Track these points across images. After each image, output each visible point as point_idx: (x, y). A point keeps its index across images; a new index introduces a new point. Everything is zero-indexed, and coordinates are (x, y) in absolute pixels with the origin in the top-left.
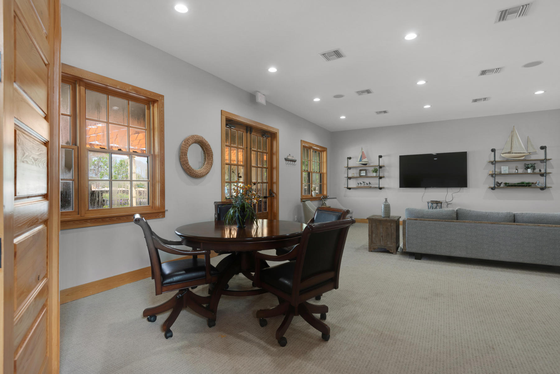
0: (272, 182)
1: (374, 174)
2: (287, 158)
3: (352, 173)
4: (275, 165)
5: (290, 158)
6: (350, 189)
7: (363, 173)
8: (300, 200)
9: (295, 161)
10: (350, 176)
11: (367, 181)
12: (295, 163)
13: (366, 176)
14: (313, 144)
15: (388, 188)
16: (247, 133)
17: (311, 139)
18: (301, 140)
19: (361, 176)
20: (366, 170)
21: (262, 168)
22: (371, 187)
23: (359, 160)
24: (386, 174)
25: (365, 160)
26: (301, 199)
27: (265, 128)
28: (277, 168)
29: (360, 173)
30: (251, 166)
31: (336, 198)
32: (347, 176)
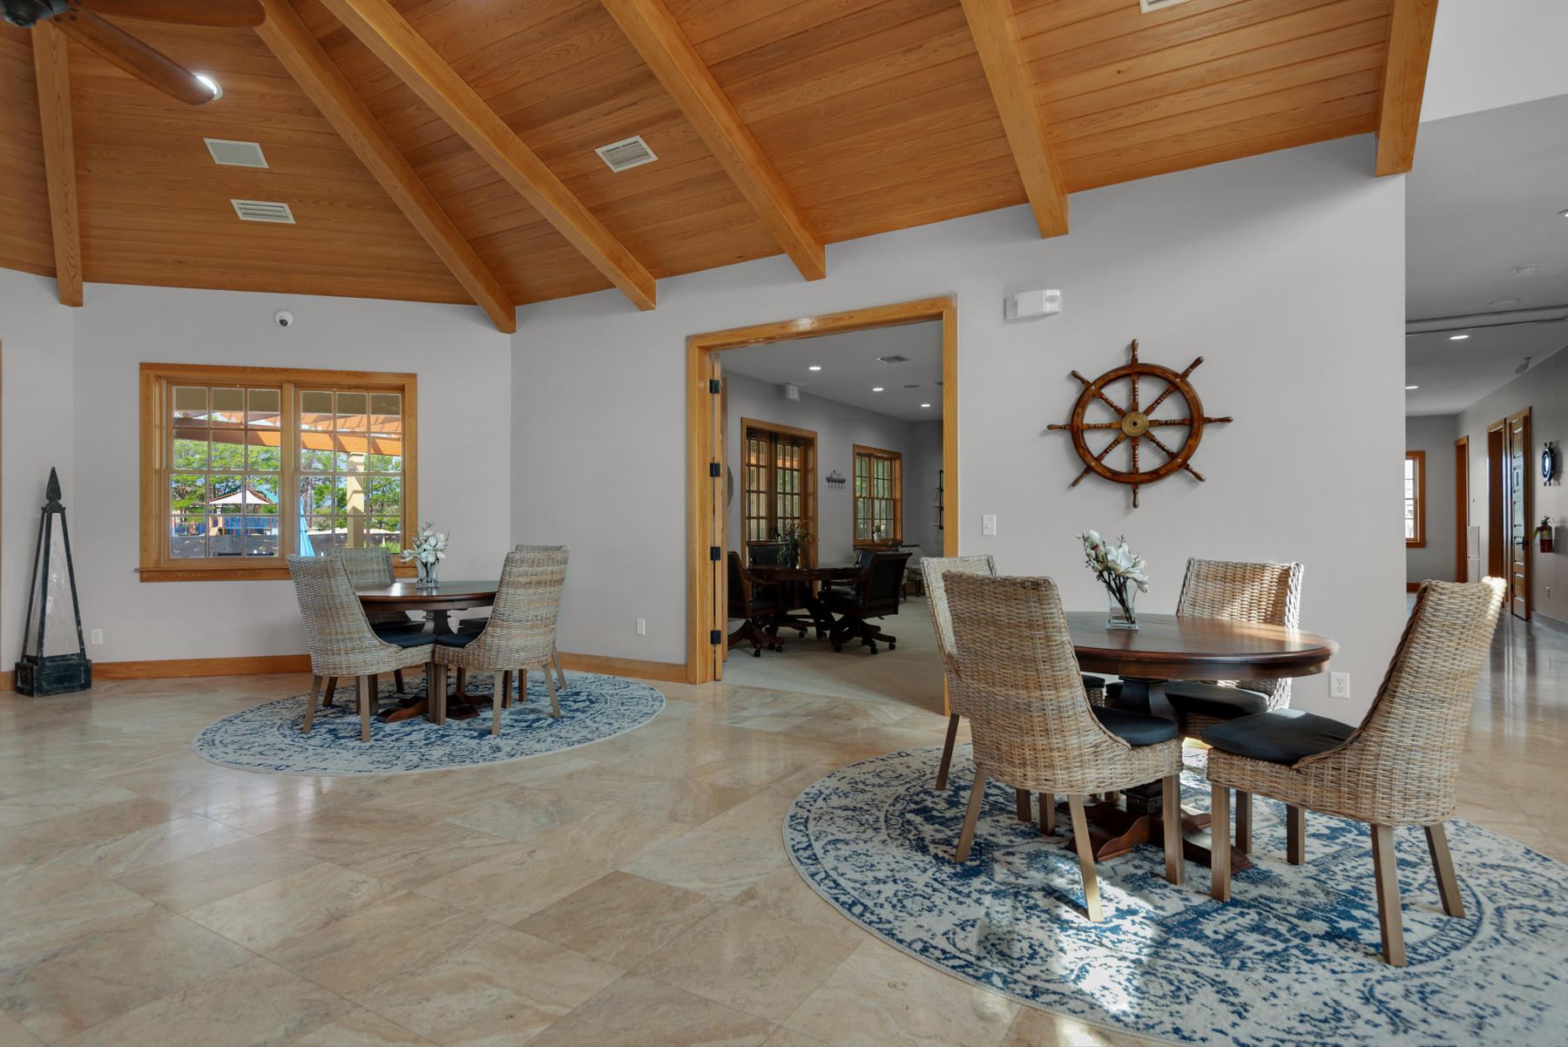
0: (807, 515)
2: (831, 478)
4: (810, 489)
5: (835, 477)
8: (852, 547)
9: (843, 481)
12: (844, 485)
14: (875, 449)
16: (771, 443)
17: (870, 440)
18: (854, 445)
21: (792, 494)
26: (854, 546)
27: (797, 433)
28: (815, 494)
30: (776, 493)
31: (918, 546)
32: (938, 505)
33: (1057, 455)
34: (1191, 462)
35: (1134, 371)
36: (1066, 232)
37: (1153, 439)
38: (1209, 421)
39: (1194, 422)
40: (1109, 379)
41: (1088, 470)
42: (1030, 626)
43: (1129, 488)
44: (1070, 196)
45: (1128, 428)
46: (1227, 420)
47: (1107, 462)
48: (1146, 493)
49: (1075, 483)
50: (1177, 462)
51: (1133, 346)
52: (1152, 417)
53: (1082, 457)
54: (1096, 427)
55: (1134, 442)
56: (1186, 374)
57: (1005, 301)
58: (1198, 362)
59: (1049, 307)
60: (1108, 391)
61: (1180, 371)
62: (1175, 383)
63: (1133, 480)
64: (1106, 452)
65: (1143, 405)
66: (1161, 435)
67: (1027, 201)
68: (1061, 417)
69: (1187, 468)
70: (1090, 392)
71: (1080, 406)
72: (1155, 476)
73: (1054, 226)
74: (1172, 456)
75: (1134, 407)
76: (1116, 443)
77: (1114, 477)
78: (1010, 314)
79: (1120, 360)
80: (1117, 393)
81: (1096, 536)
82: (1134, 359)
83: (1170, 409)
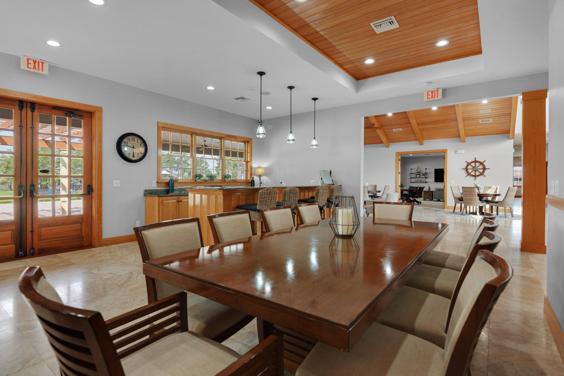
1: (423, 176)
3: (412, 176)
6: (411, 182)
7: (418, 176)
10: (412, 177)
11: (420, 179)
13: (419, 177)
15: (429, 182)
19: (417, 177)
20: (419, 175)
22: (421, 182)
23: (416, 170)
24: (428, 176)
25: (419, 170)
29: (416, 176)
33: (464, 173)
34: (484, 174)
35: (475, 162)
36: (465, 142)
37: (478, 171)
38: (486, 169)
39: (484, 169)
40: (472, 162)
41: (469, 174)
42: (473, 191)
43: (475, 177)
44: (466, 137)
45: (475, 169)
46: (489, 169)
47: (472, 174)
48: (477, 178)
49: (466, 176)
50: (482, 174)
51: (476, 158)
52: (478, 168)
53: (468, 173)
54: (470, 169)
55: (476, 171)
56: (483, 162)
57: (455, 151)
58: (485, 161)
59: (463, 152)
60: (472, 164)
61: (482, 162)
62: (481, 164)
63: (475, 176)
64: (471, 172)
65: (477, 166)
66: (479, 170)
67: (460, 137)
68: (464, 167)
69: (483, 175)
70: (469, 164)
71: (467, 166)
72: (479, 176)
73: (464, 141)
74: (481, 173)
75: (476, 166)
76: (473, 171)
77: (473, 176)
78: (456, 153)
79: (474, 160)
80: (473, 164)
81: (476, 183)
82: (476, 160)
83: (481, 167)
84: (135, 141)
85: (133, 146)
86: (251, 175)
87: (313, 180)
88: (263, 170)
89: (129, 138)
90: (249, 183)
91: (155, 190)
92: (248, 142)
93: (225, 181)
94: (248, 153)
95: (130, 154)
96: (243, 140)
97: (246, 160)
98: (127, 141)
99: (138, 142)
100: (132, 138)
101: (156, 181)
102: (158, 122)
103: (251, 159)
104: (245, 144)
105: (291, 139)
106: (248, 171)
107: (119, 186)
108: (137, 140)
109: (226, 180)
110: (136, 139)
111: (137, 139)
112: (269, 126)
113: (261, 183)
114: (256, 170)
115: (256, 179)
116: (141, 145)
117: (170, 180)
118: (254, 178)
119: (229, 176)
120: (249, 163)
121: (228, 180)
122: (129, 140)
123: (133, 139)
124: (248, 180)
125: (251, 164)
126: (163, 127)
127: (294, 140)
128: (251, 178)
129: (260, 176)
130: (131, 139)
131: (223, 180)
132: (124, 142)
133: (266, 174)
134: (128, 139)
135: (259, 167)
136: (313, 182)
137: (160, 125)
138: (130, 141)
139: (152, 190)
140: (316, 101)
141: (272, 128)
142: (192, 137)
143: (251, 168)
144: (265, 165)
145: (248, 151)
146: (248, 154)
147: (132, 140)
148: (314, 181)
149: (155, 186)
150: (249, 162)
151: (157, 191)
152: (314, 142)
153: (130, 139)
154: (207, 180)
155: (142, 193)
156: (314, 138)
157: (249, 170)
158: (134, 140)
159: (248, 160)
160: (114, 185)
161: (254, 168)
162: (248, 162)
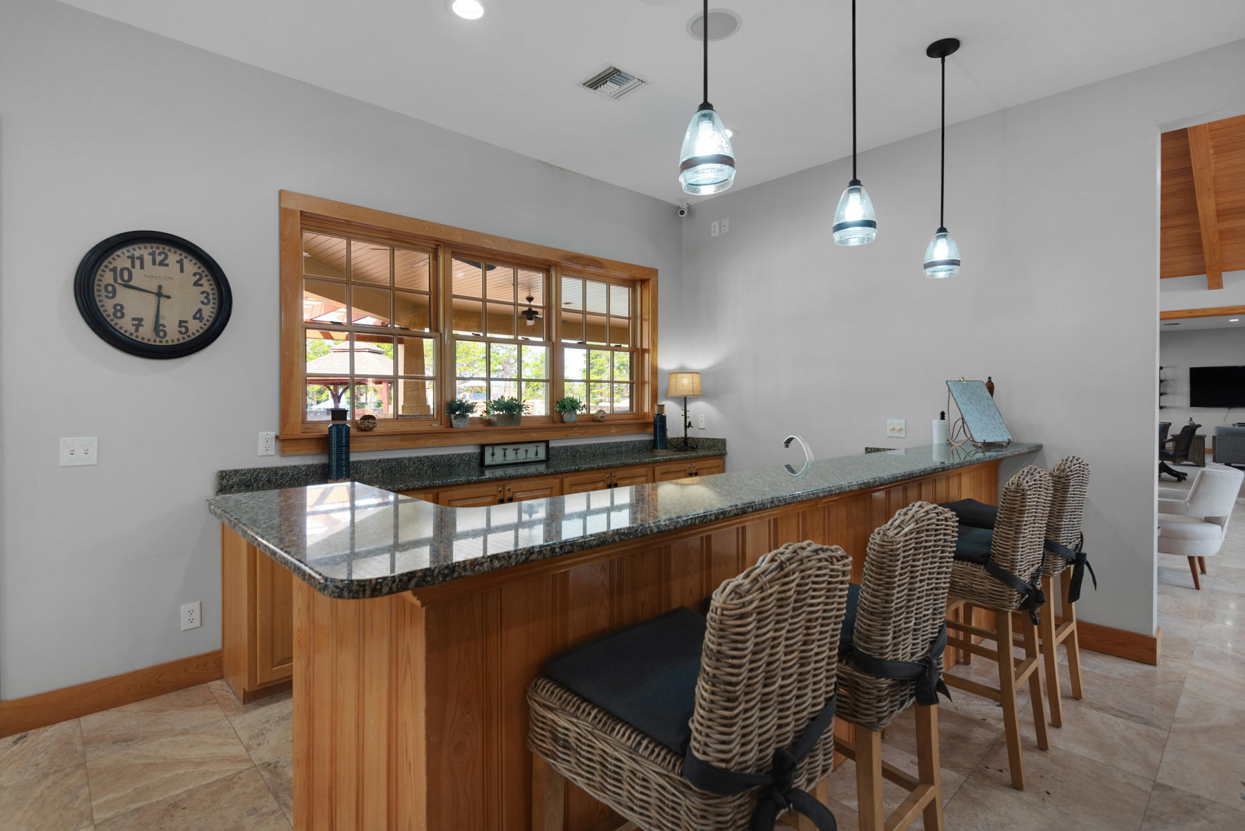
15: (1173, 408)
24: (1168, 390)
84: (167, 265)
85: (160, 287)
86: (655, 398)
87: (896, 421)
88: (696, 378)
89: (137, 253)
90: (646, 425)
91: (266, 470)
92: (644, 282)
93: (562, 421)
94: (644, 322)
95: (141, 320)
96: (625, 275)
97: (639, 346)
98: (128, 264)
99: (182, 271)
100: (153, 254)
101: (273, 434)
102: (281, 192)
103: (654, 343)
104: (634, 292)
105: (859, 217)
106: (643, 383)
107: (92, 459)
108: (180, 262)
109: (567, 417)
110: (174, 257)
111: (178, 258)
112: (717, 223)
113: (688, 425)
114: (673, 381)
115: (672, 410)
116: (196, 284)
117: (334, 429)
118: (666, 408)
119: (574, 405)
120: (647, 355)
121: (574, 419)
122: (137, 263)
123: (159, 258)
124: (644, 416)
125: (655, 359)
126: (302, 213)
127: (870, 224)
128: (652, 407)
129: (685, 401)
130: (148, 259)
131: (556, 418)
132: (115, 270)
133: (702, 395)
134: (132, 258)
135: (683, 371)
136: (898, 427)
137: (291, 205)
138: (142, 267)
139: (255, 470)
140: (947, 58)
141: (726, 230)
142: (436, 258)
143: (655, 372)
144: (701, 361)
145: (645, 317)
146: (646, 325)
147: (154, 263)
148: (903, 421)
149: (272, 452)
150: (648, 351)
151: (276, 473)
152: (941, 250)
153: (141, 258)
154: (494, 419)
155: (207, 487)
156: (942, 229)
157: (646, 378)
158: (162, 263)
159: (645, 346)
160: (65, 459)
161: (664, 372)
162: (644, 351)
